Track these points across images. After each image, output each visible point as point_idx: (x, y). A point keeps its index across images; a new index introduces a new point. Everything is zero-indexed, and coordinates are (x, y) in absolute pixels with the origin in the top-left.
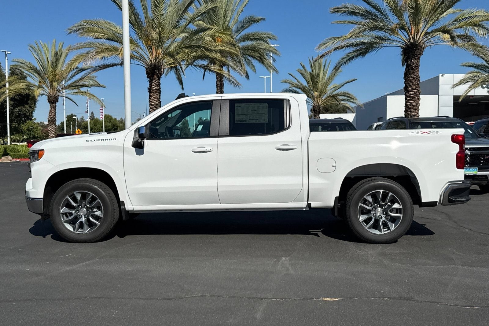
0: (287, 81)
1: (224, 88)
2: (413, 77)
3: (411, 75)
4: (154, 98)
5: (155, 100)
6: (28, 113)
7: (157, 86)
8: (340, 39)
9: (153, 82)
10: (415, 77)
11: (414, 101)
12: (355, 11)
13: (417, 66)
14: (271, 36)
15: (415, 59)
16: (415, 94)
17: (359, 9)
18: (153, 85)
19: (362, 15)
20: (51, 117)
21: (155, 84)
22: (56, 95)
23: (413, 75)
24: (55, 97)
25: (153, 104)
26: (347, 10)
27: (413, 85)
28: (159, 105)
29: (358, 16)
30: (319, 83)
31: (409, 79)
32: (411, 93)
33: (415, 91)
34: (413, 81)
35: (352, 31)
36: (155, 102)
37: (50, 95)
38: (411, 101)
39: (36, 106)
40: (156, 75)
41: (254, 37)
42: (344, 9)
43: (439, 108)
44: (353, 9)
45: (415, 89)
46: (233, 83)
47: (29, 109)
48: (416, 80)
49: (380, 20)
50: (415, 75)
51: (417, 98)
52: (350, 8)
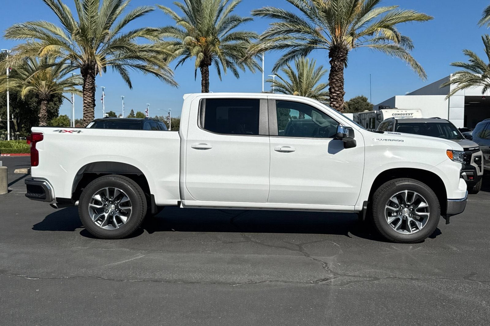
0: (271, 80)
1: (209, 87)
2: (336, 79)
3: (335, 77)
4: (87, 96)
5: (88, 98)
6: (52, 110)
7: (90, 85)
8: (270, 41)
9: (87, 81)
10: (338, 78)
11: (337, 102)
12: (277, 14)
13: (340, 68)
14: (256, 36)
15: (338, 61)
16: (338, 96)
17: (281, 12)
18: (87, 84)
19: (284, 18)
20: (42, 114)
21: (88, 82)
22: (47, 92)
23: (337, 77)
24: (46, 95)
25: (86, 102)
26: (268, 12)
27: (336, 87)
28: (93, 103)
29: (280, 19)
30: (303, 83)
31: (333, 81)
32: (334, 94)
33: (338, 92)
34: (336, 83)
35: (264, 33)
36: (88, 100)
37: (41, 93)
38: (335, 103)
39: (62, 103)
40: (89, 74)
41: (236, 36)
42: (265, 12)
43: (450, 108)
44: (274, 12)
45: (338, 91)
46: (171, 82)
47: (53, 106)
48: (339, 82)
49: (302, 23)
50: (338, 77)
51: (339, 99)
52: (271, 11)
